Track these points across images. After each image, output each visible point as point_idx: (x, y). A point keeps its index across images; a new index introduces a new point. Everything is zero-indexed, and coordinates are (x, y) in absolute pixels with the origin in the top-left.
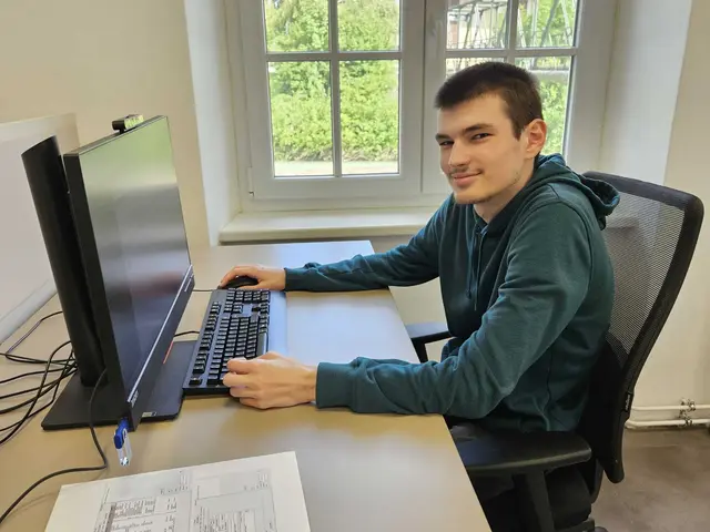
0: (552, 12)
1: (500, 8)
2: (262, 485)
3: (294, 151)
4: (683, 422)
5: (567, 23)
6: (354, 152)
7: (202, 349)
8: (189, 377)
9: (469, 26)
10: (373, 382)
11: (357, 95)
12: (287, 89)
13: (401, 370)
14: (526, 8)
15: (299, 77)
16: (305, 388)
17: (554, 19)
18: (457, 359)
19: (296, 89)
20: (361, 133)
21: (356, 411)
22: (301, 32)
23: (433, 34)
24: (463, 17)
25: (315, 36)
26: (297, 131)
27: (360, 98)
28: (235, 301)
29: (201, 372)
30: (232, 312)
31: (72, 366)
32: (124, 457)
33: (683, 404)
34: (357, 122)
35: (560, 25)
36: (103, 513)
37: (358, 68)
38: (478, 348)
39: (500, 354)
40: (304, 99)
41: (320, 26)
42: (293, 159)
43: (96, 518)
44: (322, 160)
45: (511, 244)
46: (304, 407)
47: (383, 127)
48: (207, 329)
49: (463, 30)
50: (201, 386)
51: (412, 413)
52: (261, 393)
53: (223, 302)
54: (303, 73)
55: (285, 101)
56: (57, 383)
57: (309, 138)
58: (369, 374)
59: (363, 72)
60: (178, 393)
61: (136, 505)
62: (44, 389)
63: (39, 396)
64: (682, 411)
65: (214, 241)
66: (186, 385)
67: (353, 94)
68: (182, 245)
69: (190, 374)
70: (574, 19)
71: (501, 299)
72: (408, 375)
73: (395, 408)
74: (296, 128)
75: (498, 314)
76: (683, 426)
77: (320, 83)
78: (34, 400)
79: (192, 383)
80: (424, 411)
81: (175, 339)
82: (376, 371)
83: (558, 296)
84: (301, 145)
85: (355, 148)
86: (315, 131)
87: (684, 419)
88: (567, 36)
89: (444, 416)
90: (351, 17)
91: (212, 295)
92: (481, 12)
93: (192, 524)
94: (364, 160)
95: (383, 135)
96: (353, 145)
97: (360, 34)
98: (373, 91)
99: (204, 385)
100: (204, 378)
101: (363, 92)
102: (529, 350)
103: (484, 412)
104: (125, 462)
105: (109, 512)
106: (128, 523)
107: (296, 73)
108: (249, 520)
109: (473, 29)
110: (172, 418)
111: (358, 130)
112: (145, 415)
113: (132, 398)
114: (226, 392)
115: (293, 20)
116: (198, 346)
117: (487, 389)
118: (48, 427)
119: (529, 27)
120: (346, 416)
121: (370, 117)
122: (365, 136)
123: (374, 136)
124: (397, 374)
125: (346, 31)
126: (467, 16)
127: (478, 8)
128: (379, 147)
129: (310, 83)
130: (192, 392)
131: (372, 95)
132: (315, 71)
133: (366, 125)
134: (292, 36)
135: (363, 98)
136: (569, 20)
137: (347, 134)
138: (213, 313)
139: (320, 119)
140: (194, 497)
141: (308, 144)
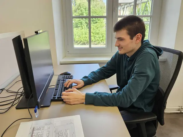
0: (145, 7)
1: (131, 7)
2: (71, 123)
3: (79, 42)
4: (179, 112)
5: (149, 10)
6: (94, 43)
7: (56, 89)
8: (53, 96)
9: (124, 11)
10: (100, 98)
11: (95, 28)
12: (77, 27)
13: (107, 95)
14: (138, 6)
15: (80, 24)
16: (82, 99)
17: (145, 9)
18: (121, 92)
19: (79, 27)
20: (95, 38)
21: (95, 105)
22: (81, 12)
23: (115, 12)
24: (122, 9)
25: (84, 13)
26: (79, 37)
27: (95, 29)
28: (64, 78)
29: (56, 95)
30: (63, 81)
31: (23, 93)
32: (36, 115)
33: (179, 107)
34: (95, 35)
35: (147, 11)
36: (31, 130)
37: (95, 21)
38: (127, 90)
39: (133, 91)
40: (81, 29)
41: (85, 11)
42: (78, 44)
43: (29, 131)
44: (86, 44)
45: (136, 63)
46: (82, 104)
47: (102, 36)
48: (57, 85)
49: (122, 12)
50: (56, 99)
51: (110, 106)
52: (71, 101)
53: (61, 78)
54: (81, 23)
55: (77, 30)
56: (19, 98)
57: (82, 39)
58: (99, 96)
59: (96, 22)
60: (50, 100)
61: (40, 128)
62: (16, 99)
63: (15, 101)
64: (179, 109)
65: (59, 63)
66: (52, 98)
67: (94, 28)
68: (51, 65)
69: (53, 95)
70: (151, 9)
71: (133, 77)
72: (109, 96)
73: (105, 104)
74: (79, 36)
75: (132, 81)
76: (179, 113)
77: (85, 25)
78: (14, 102)
79: (53, 98)
80: (113, 105)
81: (49, 87)
82: (100, 95)
83: (148, 77)
84: (80, 41)
85: (94, 42)
86: (84, 37)
87: (180, 111)
88: (149, 13)
89: (118, 107)
90: (93, 9)
91: (58, 76)
92: (127, 7)
93: (54, 132)
94: (96, 45)
95: (101, 39)
96: (94, 41)
97: (96, 13)
98: (99, 27)
99: (56, 98)
100: (57, 97)
101: (96, 27)
102: (140, 90)
103: (128, 106)
104: (37, 117)
105: (33, 129)
106: (37, 132)
107: (79, 22)
108: (68, 132)
109: (125, 12)
110: (48, 106)
111: (95, 37)
112: (42, 106)
113: (39, 100)
114: (62, 100)
115: (79, 9)
116: (55, 89)
117: (129, 100)
118: (17, 108)
119: (139, 11)
120: (93, 106)
121: (98, 34)
122: (97, 39)
123: (99, 39)
124: (106, 96)
125: (92, 12)
126: (123, 8)
127: (126, 6)
128: (100, 41)
129: (83, 25)
130: (54, 100)
131: (99, 28)
132: (84, 22)
133: (97, 36)
134: (78, 13)
135: (96, 29)
136: (149, 9)
137: (92, 38)
138: (59, 81)
139: (85, 34)
140: (54, 126)
141: (82, 41)
